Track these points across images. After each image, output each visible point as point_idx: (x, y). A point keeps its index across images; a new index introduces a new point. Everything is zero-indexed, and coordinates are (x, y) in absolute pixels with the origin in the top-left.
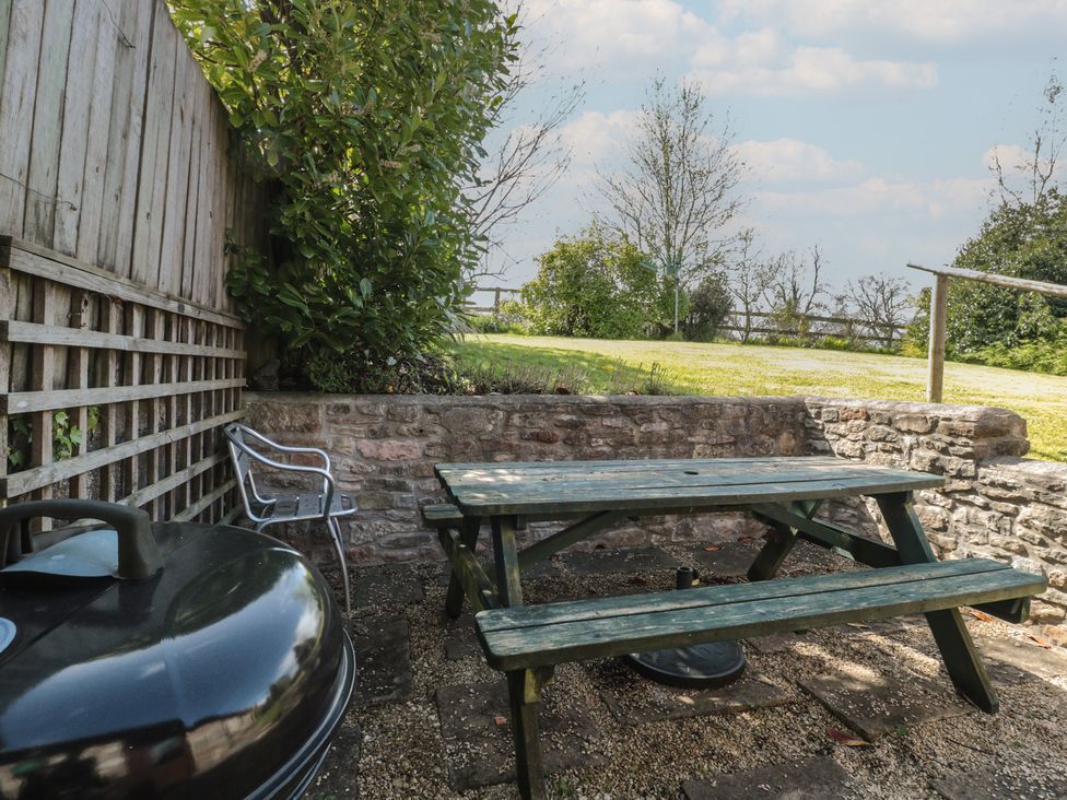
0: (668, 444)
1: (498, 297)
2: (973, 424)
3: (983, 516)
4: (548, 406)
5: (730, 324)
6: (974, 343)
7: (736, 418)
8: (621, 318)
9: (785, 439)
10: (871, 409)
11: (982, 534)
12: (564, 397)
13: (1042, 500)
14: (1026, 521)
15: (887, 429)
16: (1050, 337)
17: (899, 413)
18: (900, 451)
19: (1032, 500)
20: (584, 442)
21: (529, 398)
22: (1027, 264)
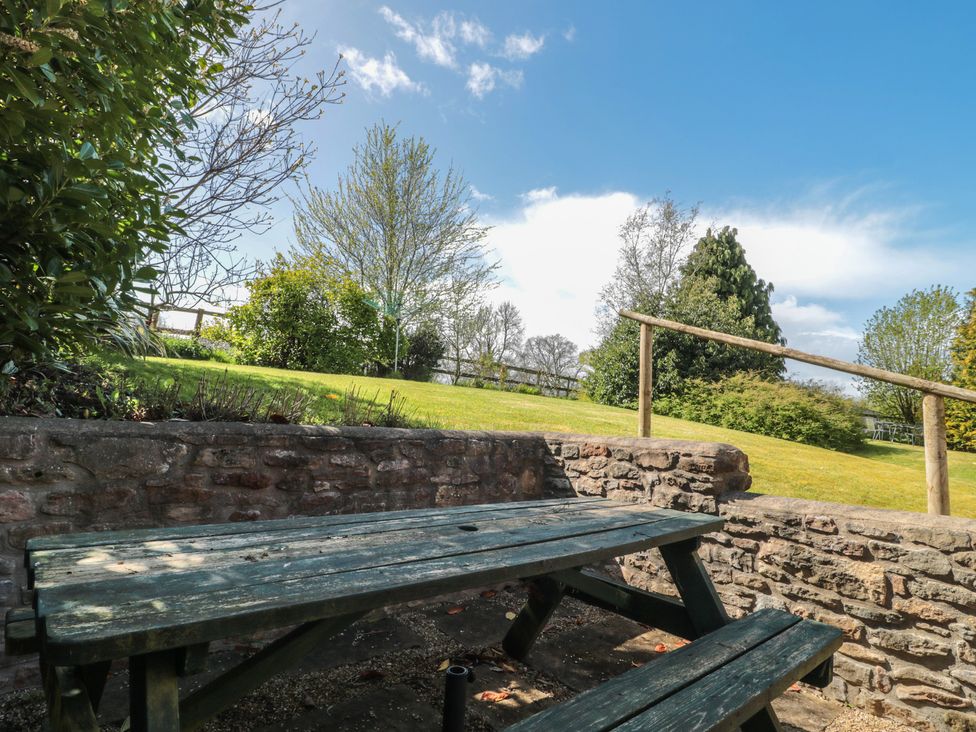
0: (408, 487)
1: (199, 319)
2: (713, 460)
3: (727, 553)
4: (257, 438)
5: (442, 368)
6: (628, 395)
7: (481, 454)
8: (340, 353)
9: (527, 479)
10: (611, 445)
11: (726, 573)
12: (280, 427)
13: (781, 535)
14: (768, 557)
15: (628, 465)
16: (679, 392)
17: (640, 449)
18: (642, 488)
19: (771, 536)
20: (305, 486)
21: (229, 428)
22: (662, 335)
